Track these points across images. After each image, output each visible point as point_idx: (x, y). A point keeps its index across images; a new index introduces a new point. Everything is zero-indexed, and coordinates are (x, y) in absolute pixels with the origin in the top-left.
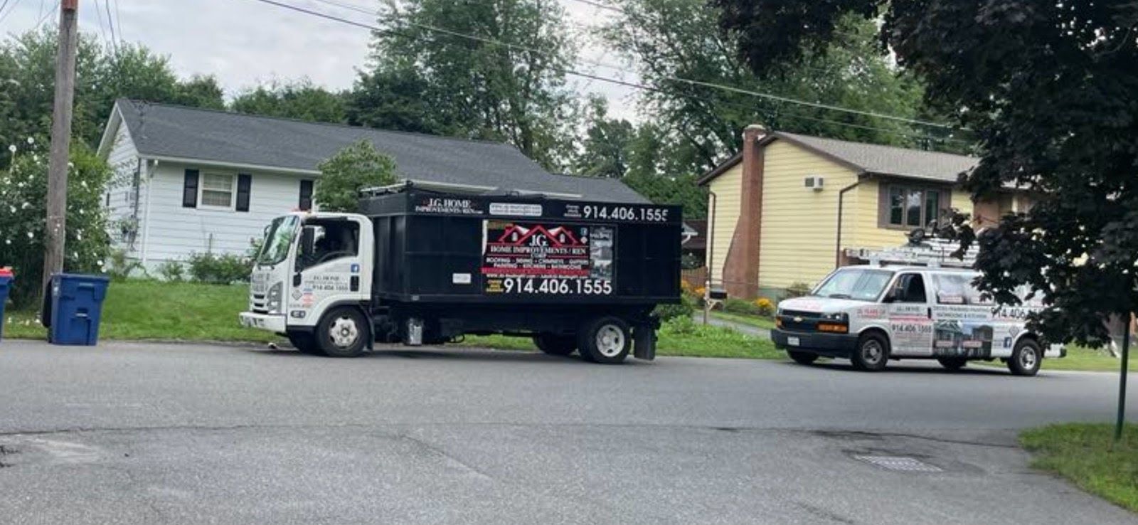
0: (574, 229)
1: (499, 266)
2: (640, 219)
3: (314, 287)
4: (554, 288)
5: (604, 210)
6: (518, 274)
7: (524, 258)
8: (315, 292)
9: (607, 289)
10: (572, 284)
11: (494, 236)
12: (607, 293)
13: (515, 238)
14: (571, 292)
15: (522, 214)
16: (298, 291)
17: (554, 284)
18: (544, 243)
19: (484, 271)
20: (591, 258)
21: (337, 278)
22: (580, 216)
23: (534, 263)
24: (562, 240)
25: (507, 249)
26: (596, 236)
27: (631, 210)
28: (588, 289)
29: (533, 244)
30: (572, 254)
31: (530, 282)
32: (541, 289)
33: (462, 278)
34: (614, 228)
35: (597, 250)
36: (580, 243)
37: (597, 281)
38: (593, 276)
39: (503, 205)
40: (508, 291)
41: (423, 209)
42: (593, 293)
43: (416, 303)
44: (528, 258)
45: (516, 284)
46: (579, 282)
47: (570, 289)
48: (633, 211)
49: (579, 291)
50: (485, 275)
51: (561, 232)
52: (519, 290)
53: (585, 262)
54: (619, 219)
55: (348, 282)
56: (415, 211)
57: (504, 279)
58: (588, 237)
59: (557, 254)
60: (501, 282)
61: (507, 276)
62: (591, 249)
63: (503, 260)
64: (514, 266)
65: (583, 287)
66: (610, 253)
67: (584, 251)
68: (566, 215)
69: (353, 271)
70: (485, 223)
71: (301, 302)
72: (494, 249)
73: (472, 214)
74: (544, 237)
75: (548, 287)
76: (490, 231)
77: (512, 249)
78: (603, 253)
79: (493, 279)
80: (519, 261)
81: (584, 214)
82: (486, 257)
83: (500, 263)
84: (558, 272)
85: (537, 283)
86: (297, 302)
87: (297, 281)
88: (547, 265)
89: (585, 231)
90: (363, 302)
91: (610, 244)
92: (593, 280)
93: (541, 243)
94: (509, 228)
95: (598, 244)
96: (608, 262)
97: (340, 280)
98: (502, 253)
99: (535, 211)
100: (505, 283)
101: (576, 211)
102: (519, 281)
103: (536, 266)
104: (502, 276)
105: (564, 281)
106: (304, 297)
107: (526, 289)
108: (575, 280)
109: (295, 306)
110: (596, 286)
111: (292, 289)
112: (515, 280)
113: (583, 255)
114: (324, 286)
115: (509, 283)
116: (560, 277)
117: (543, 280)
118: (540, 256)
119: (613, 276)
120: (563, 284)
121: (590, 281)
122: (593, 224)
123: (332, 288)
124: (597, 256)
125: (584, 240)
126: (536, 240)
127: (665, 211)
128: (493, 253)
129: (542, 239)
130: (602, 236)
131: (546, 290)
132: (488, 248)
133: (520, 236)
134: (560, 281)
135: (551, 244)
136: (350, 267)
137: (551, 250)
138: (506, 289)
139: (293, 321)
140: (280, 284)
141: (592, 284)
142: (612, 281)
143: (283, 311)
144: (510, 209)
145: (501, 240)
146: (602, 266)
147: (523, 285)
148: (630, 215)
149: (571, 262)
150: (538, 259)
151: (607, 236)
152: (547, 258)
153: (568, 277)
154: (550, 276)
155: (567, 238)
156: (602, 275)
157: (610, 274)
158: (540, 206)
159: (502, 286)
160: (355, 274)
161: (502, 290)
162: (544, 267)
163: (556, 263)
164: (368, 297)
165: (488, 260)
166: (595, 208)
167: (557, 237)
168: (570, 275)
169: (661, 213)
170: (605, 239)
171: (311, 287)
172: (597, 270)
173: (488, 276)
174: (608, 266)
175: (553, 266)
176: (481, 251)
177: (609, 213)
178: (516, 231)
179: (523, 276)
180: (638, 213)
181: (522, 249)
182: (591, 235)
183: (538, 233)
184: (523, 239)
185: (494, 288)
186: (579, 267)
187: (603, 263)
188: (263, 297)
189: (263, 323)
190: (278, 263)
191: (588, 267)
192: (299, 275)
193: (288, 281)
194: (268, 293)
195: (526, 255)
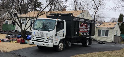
2: (92, 22)
3: (58, 36)
11: (80, 25)
14: (86, 35)
25: (81, 27)
31: (83, 33)
33: (77, 33)
39: (81, 19)
41: (74, 19)
46: (87, 33)
51: (86, 24)
52: (82, 35)
62: (88, 27)
68: (86, 21)
70: (80, 22)
71: (56, 40)
72: (80, 27)
81: (88, 22)
87: (56, 35)
90: (64, 39)
94: (82, 24)
97: (62, 34)
111: (55, 37)
123: (61, 36)
131: (84, 35)
134: (85, 33)
137: (85, 28)
139: (55, 44)
140: (53, 36)
142: (89, 33)
143: (53, 42)
151: (89, 25)
155: (86, 26)
158: (84, 20)
160: (64, 33)
165: (80, 29)
175: (85, 31)
177: (90, 21)
181: (83, 28)
183: (84, 25)
185: (80, 35)
187: (89, 30)
188: (44, 38)
189: (48, 45)
190: (51, 31)
191: (88, 30)
192: (56, 34)
193: (54, 35)
194: (47, 38)
195: (83, 29)
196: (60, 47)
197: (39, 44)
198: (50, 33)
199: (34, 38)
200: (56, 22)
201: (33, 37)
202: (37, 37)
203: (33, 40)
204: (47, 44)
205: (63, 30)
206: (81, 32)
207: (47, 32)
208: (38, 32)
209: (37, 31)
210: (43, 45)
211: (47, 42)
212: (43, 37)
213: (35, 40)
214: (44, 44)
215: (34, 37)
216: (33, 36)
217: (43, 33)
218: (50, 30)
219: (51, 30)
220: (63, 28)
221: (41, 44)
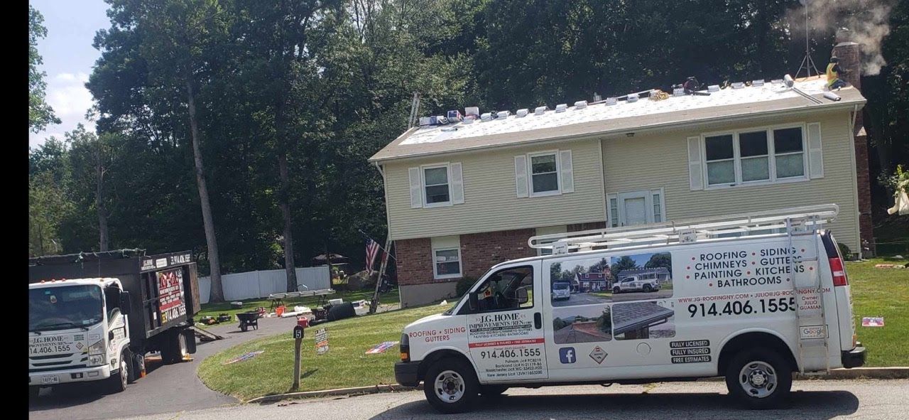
187: (182, 293)
194: (82, 351)
197: (55, 379)
198: (89, 331)
204: (88, 372)
206: (166, 307)
207: (79, 330)
212: (62, 353)
217: (60, 338)
219: (92, 321)
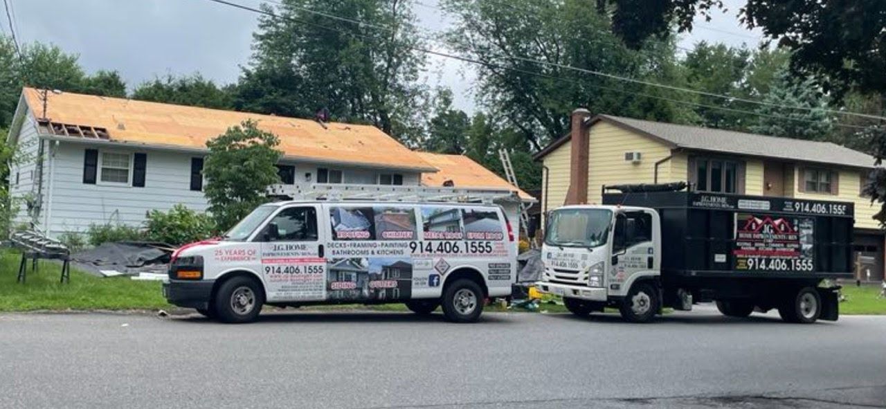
0: (789, 219)
1: (744, 248)
2: (829, 213)
3: (625, 265)
4: (778, 266)
5: (808, 205)
6: (756, 255)
7: (759, 242)
8: (627, 269)
9: (810, 267)
10: (789, 263)
11: (742, 225)
12: (810, 269)
13: (754, 227)
14: (788, 269)
15: (756, 208)
16: (615, 269)
17: (778, 263)
18: (772, 231)
19: (735, 252)
20: (801, 243)
21: (639, 259)
22: (792, 210)
23: (766, 246)
24: (783, 228)
25: (749, 236)
26: (802, 225)
27: (824, 205)
28: (798, 267)
29: (764, 232)
30: (788, 240)
31: (763, 262)
32: (770, 267)
33: (720, 258)
34: (813, 220)
35: (804, 236)
36: (793, 231)
37: (804, 261)
38: (802, 256)
39: (747, 201)
40: (750, 268)
41: (697, 204)
42: (801, 269)
43: (694, 277)
44: (762, 242)
45: (755, 262)
46: (793, 261)
47: (788, 266)
48: (825, 207)
49: (793, 269)
50: (736, 256)
51: (782, 223)
52: (757, 268)
53: (797, 246)
54: (816, 213)
55: (645, 261)
56: (692, 205)
57: (747, 259)
58: (798, 226)
59: (781, 240)
60: (744, 261)
61: (750, 256)
62: (801, 235)
63: (746, 244)
64: (753, 249)
65: (795, 266)
66: (811, 239)
67: (796, 237)
68: (785, 209)
69: (649, 253)
70: (736, 214)
71: (616, 277)
72: (741, 235)
73: (727, 208)
74: (772, 226)
75: (774, 265)
76: (738, 221)
77: (752, 236)
78: (808, 238)
79: (742, 259)
80: (756, 245)
81: (795, 209)
82: (736, 241)
83: (745, 246)
84: (781, 253)
85: (768, 262)
86: (614, 278)
87: (615, 261)
88: (775, 248)
89: (796, 222)
90: (656, 277)
91: (811, 232)
92: (802, 259)
93: (770, 231)
94: (750, 219)
95: (804, 232)
96: (810, 246)
97: (642, 261)
98: (746, 239)
99: (765, 206)
100: (748, 262)
101: (791, 207)
102: (757, 260)
103: (767, 249)
104: (746, 257)
105: (784, 261)
106: (619, 273)
107: (761, 266)
108: (790, 260)
109: (613, 280)
110: (804, 264)
111: (612, 267)
112: (754, 259)
113: (795, 240)
114: (631, 265)
115: (750, 262)
116: (782, 257)
117: (771, 260)
118: (769, 241)
119: (813, 257)
120: (784, 263)
121: (799, 261)
122: (802, 217)
123: (636, 266)
124: (803, 241)
125: (796, 229)
126: (767, 229)
127: (844, 206)
128: (742, 239)
129: (770, 228)
130: (806, 225)
131: (773, 267)
132: (738, 234)
133: (757, 225)
134: (782, 260)
135: (776, 232)
136: (647, 250)
137: (775, 237)
138: (748, 267)
139: (612, 293)
140: (603, 263)
141: (801, 263)
142: (813, 260)
143: (605, 284)
144: (750, 204)
145: (746, 228)
146: (806, 248)
147: (759, 264)
148: (823, 210)
149: (788, 246)
150: (768, 243)
151: (810, 226)
152: (773, 243)
153: (786, 257)
154: (775, 257)
155: (785, 227)
156: (807, 256)
157: (811, 255)
158: (768, 202)
159: (746, 264)
160: (651, 255)
161: (746, 268)
162: (771, 249)
163: (780, 247)
164: (658, 273)
165: (738, 244)
166: (802, 204)
167: (779, 226)
168: (788, 256)
169: (841, 208)
170: (808, 228)
171: (623, 266)
172: (804, 251)
173: (738, 256)
174: (810, 249)
175: (778, 249)
176: (733, 237)
177: (811, 207)
178: (755, 222)
179: (759, 256)
180: (828, 208)
181: (759, 236)
182: (800, 225)
183: (768, 223)
184: (758, 228)
185: (741, 266)
186: (792, 250)
188: (577, 272)
189: (588, 293)
190: (596, 246)
191: (799, 250)
192: (616, 257)
193: (608, 262)
195: (761, 240)
196: (636, 304)
199: (548, 275)
200: (614, 215)
201: (547, 271)
202: (556, 267)
203: (546, 278)
205: (645, 245)
208: (560, 251)
209: (557, 248)
210: (573, 295)
211: (585, 285)
213: (551, 281)
214: (575, 292)
215: (548, 269)
216: (547, 266)
218: (593, 244)
220: (648, 237)
221: (567, 289)
